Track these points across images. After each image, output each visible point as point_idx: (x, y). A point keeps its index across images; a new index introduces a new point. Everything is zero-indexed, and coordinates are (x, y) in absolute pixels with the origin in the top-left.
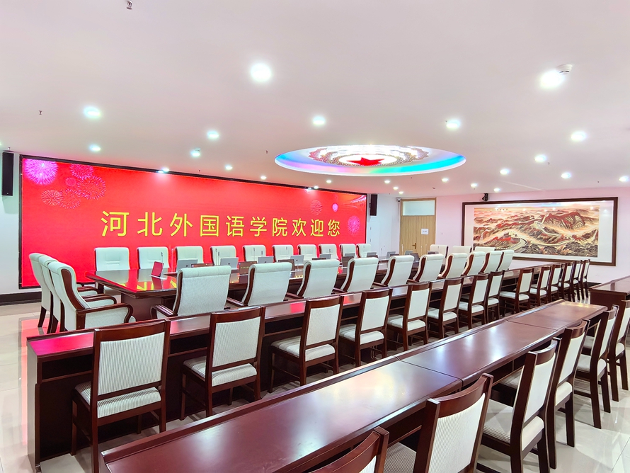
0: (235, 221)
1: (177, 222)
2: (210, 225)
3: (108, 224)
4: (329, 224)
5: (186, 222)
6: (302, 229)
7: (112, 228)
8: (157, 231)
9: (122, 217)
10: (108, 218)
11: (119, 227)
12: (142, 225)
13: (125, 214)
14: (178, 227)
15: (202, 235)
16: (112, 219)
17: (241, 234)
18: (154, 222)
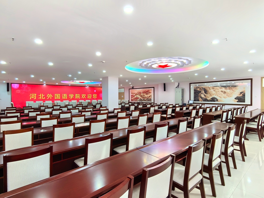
0: (65, 95)
1: (49, 96)
2: (57, 96)
3: (31, 97)
4: (93, 95)
5: (51, 96)
6: (84, 97)
7: (32, 97)
8: (43, 98)
9: (35, 95)
10: (31, 95)
11: (34, 97)
12: (40, 97)
13: (35, 94)
14: (49, 97)
15: (55, 98)
16: (32, 96)
17: (66, 98)
18: (43, 96)
